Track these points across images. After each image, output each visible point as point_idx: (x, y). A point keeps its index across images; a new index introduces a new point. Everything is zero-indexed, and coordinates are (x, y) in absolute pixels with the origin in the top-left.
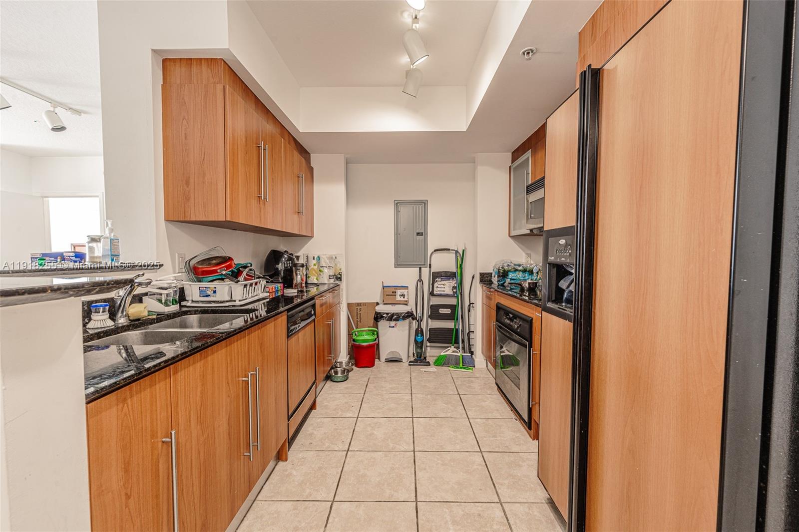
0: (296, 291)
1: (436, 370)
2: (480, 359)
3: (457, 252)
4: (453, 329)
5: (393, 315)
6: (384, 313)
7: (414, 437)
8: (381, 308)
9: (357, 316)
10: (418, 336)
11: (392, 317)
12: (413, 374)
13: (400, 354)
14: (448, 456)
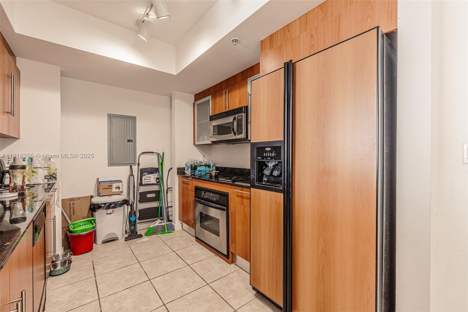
0: (16, 194)
1: (149, 239)
2: (177, 224)
4: (159, 207)
5: (111, 204)
6: (102, 204)
7: (158, 295)
8: (97, 200)
9: (70, 210)
10: (132, 217)
11: (109, 206)
12: (132, 247)
13: (116, 234)
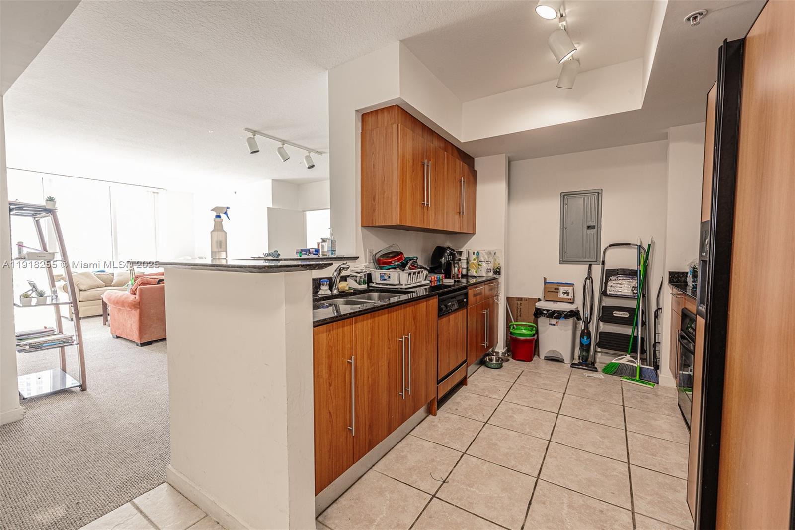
0: (453, 281)
1: (603, 377)
3: (640, 247)
4: (630, 336)
5: (554, 312)
6: (544, 310)
7: (553, 430)
8: (541, 305)
9: (517, 310)
10: (583, 338)
11: (552, 314)
12: (573, 377)
13: (561, 355)
14: (586, 456)
